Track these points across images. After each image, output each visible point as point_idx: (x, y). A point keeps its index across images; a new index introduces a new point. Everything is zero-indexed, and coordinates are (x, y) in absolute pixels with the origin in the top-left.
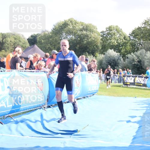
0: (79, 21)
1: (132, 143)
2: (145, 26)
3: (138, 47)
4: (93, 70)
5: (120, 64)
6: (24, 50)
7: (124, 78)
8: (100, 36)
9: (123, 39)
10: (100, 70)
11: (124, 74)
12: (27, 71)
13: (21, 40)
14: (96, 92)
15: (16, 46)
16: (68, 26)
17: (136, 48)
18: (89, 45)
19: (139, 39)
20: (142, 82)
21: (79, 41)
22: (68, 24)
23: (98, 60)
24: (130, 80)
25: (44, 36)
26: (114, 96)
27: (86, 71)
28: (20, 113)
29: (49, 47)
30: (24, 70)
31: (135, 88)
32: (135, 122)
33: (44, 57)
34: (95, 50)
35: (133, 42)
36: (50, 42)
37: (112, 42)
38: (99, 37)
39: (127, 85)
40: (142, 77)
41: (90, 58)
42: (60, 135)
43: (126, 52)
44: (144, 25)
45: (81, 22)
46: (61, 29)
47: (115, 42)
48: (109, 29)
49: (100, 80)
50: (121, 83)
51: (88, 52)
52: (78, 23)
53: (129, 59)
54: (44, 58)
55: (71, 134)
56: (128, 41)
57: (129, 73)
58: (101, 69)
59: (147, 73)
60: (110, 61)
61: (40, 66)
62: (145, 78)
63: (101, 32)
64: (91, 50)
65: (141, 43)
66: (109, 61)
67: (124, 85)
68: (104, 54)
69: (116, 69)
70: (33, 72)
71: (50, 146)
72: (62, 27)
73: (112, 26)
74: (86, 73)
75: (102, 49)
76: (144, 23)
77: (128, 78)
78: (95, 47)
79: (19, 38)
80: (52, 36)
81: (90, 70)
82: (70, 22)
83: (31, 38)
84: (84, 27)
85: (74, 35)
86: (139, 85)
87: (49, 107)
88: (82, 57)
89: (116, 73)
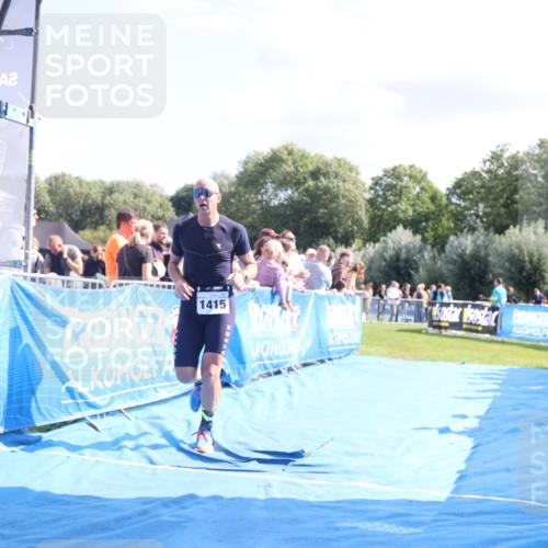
2: (491, 168)
3: (472, 223)
7: (431, 310)
9: (427, 204)
20: (483, 322)
21: (308, 206)
24: (449, 315)
26: (403, 357)
31: (462, 337)
32: (463, 433)
34: (352, 232)
39: (440, 327)
40: (481, 307)
42: (254, 465)
44: (488, 163)
46: (261, 173)
50: (423, 322)
51: (333, 238)
52: (308, 158)
55: (286, 463)
62: (489, 310)
65: (481, 214)
67: (431, 329)
71: (228, 495)
73: (400, 166)
75: (371, 227)
76: (488, 160)
77: (444, 308)
79: (147, 195)
80: (235, 192)
85: (297, 190)
86: (473, 328)
89: (408, 295)
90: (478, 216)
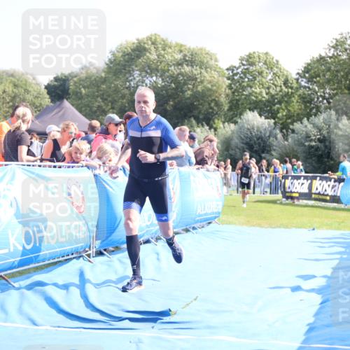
0: (174, 43)
1: (305, 342)
2: (336, 54)
3: (319, 105)
4: (209, 163)
5: (276, 146)
6: (38, 112)
7: (285, 183)
8: (225, 79)
9: (281, 86)
10: (225, 162)
11: (285, 172)
12: (45, 166)
13: (31, 89)
14: (216, 217)
15: (17, 104)
16: (145, 54)
17: (313, 108)
18: (199, 101)
19: (322, 86)
20: (330, 192)
21: (173, 91)
22: (145, 50)
23: (222, 138)
24: (300, 187)
25: (86, 78)
26: (260, 226)
27: (190, 164)
28: (29, 269)
29: (99, 106)
30: (38, 163)
31: (312, 206)
32: (312, 290)
33: (86, 129)
34: (212, 112)
35: (306, 93)
36: (103, 95)
37: (256, 93)
38: (224, 82)
39: (292, 198)
40: (328, 179)
41: (201, 132)
42: (127, 324)
43: (289, 116)
44: (333, 50)
45: (177, 44)
46: (128, 62)
47: (261, 92)
48: (247, 61)
49: (225, 188)
50: (278, 193)
51: (195, 119)
52: (170, 47)
53: (296, 135)
54: (86, 134)
55: (155, 321)
56: (293, 91)
57: (296, 170)
58: (229, 161)
59: (340, 168)
60: (250, 140)
61: (76, 153)
62: (335, 181)
63: (228, 69)
64: (203, 112)
65: (327, 95)
66: (248, 140)
67: (284, 199)
68: (236, 123)
69: (265, 158)
70: (60, 167)
72: (131, 55)
73: (254, 53)
74: (191, 170)
75: (230, 109)
76: (333, 47)
77: (295, 180)
78: (213, 105)
79: (26, 85)
80: (105, 78)
81: (201, 161)
82: (150, 43)
83: (56, 83)
84: (185, 56)
85: (161, 76)
86: (321, 198)
87: (100, 253)
88: (180, 129)
89: (264, 169)
90: (324, 98)
